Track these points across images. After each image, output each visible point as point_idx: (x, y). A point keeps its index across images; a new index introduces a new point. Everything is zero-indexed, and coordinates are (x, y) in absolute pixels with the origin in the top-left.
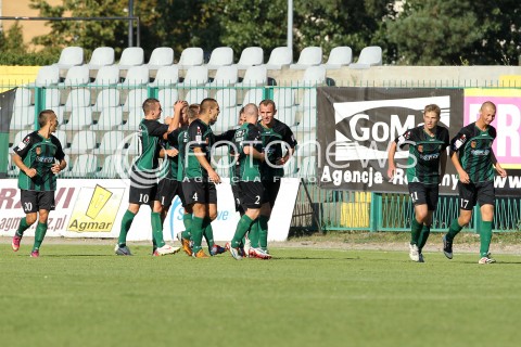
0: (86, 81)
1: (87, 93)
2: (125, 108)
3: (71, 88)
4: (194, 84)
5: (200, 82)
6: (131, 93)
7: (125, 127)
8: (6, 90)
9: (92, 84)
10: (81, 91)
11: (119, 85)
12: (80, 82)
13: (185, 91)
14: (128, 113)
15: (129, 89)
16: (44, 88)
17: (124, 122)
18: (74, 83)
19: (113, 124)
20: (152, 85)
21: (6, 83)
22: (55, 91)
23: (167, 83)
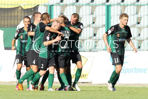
0: (74, 2)
1: (75, 8)
2: (94, 16)
3: (66, 5)
4: (129, 3)
5: (132, 2)
6: (97, 8)
7: (94, 25)
8: (33, 6)
9: (77, 3)
10: (71, 7)
11: (91, 4)
12: (71, 2)
13: (124, 7)
14: (96, 18)
15: (96, 6)
16: (52, 5)
17: (94, 23)
18: (68, 3)
19: (88, 24)
20: (108, 4)
21: (33, 3)
22: (58, 7)
23: (116, 3)
